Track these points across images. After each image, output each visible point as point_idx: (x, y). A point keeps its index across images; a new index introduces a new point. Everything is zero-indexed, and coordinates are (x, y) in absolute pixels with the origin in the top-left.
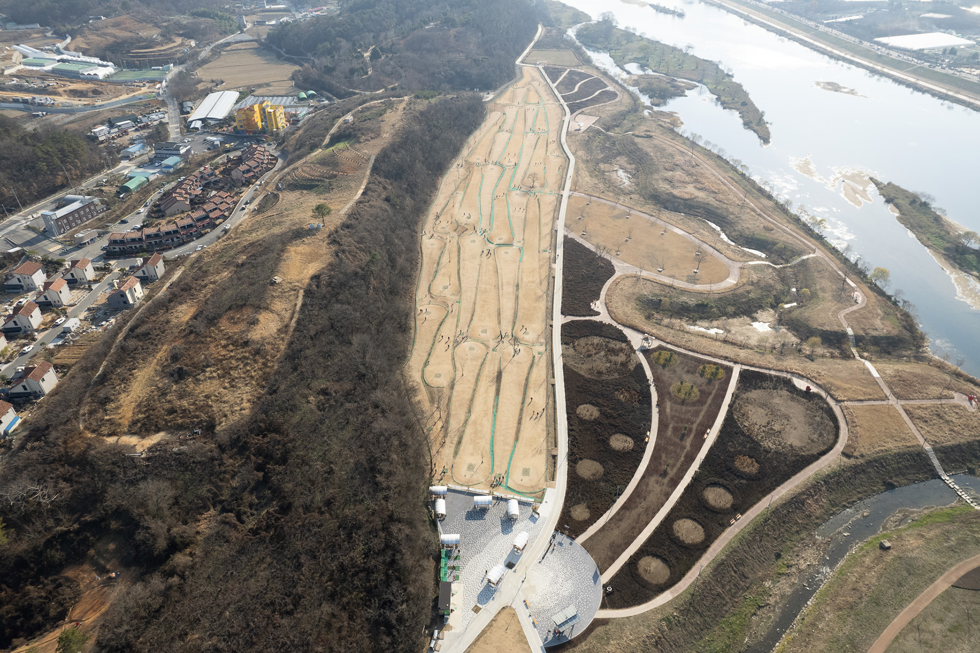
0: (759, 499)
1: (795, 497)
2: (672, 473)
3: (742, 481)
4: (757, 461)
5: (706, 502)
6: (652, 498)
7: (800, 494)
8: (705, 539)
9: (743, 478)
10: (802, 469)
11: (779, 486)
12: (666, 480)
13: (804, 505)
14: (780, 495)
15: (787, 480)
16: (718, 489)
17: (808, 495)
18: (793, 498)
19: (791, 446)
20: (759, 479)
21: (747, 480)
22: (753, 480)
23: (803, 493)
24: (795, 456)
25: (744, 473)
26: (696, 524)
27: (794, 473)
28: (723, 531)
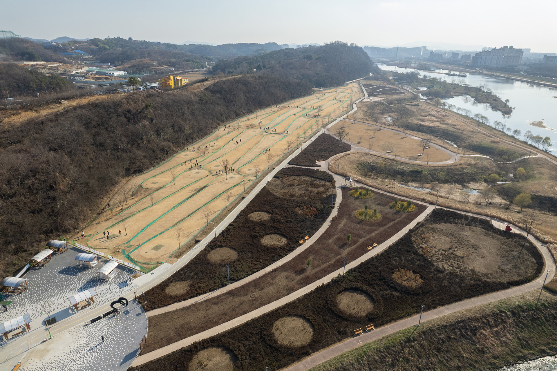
0: (409, 315)
1: (463, 321)
2: (310, 272)
3: (394, 293)
4: (421, 277)
5: (335, 305)
6: (270, 290)
7: (471, 319)
8: (309, 345)
9: (396, 290)
10: (482, 294)
11: (443, 305)
12: (299, 278)
13: (475, 335)
14: (441, 315)
15: (456, 301)
16: (359, 296)
17: (483, 323)
18: (458, 322)
19: (473, 271)
20: (418, 294)
21: (402, 292)
22: (409, 294)
23: (477, 319)
24: (475, 281)
25: (400, 285)
26: (307, 325)
27: (469, 296)
28: (340, 340)
